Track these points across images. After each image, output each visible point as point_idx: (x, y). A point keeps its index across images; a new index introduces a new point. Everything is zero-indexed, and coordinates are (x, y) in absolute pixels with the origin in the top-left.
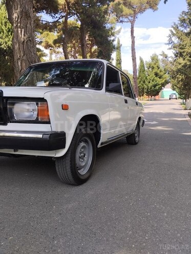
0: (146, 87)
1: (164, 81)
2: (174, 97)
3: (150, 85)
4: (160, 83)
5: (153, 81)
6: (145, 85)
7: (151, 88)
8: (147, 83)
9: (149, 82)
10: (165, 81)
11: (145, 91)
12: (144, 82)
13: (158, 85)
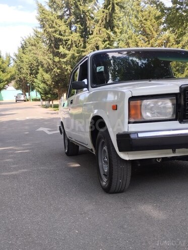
2: (22, 98)
13: (2, 82)
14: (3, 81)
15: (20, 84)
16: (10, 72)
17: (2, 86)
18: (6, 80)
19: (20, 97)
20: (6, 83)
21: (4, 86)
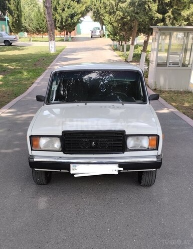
0: (59, 18)
1: (84, 8)
2: (98, 33)
3: (65, 15)
4: (79, 12)
5: (68, 8)
6: (57, 16)
7: (67, 20)
8: (59, 11)
9: (63, 10)
10: (86, 8)
11: (58, 25)
12: (55, 9)
13: (76, 16)
14: (77, 14)
15: (96, 17)
16: (86, 3)
17: (76, 20)
18: (81, 13)
19: (95, 32)
20: (80, 16)
21: (78, 19)
